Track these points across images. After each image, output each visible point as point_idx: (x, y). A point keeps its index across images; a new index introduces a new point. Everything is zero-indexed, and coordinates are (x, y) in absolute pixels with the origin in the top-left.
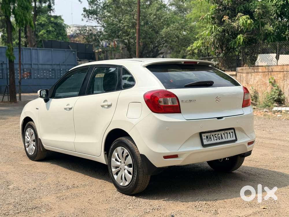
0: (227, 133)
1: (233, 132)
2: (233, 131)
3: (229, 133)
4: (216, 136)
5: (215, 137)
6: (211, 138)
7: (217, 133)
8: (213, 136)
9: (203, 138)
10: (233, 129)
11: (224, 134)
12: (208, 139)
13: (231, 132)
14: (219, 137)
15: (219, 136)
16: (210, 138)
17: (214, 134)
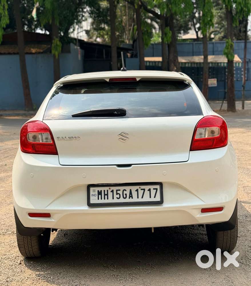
0: (144, 190)
1: (157, 189)
2: (158, 187)
3: (149, 190)
4: (120, 192)
5: (117, 194)
6: (107, 195)
7: (122, 188)
8: (112, 191)
9: (92, 193)
10: (161, 184)
11: (137, 190)
12: (100, 196)
13: (154, 189)
14: (126, 194)
15: (125, 192)
16: (105, 195)
17: (115, 189)
